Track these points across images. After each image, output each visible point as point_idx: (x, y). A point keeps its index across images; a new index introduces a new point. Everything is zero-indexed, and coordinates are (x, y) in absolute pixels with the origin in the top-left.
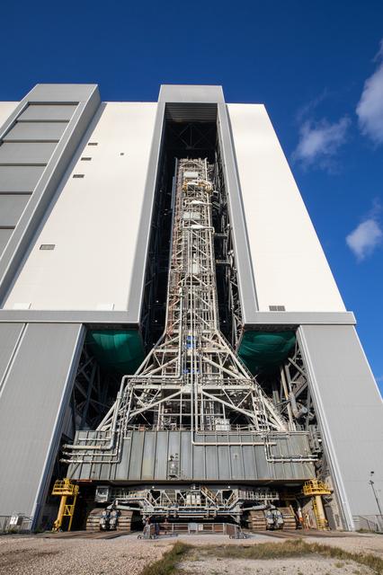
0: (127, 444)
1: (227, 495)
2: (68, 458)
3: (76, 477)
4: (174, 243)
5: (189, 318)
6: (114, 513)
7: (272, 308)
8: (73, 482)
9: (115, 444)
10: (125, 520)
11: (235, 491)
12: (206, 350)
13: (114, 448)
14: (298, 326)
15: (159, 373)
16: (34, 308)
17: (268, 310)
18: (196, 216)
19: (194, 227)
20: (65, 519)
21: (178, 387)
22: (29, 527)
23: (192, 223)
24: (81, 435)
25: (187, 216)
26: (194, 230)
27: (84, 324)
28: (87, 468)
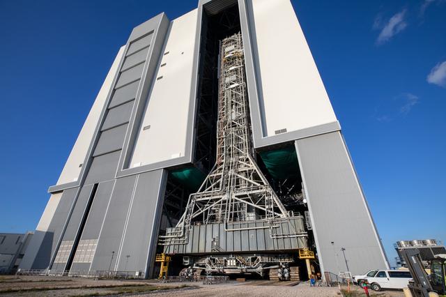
0: (191, 233)
1: (253, 260)
2: (164, 242)
3: (167, 252)
4: (220, 102)
5: (230, 150)
6: (191, 270)
7: (277, 132)
8: (166, 255)
9: (184, 233)
10: (198, 274)
11: (259, 257)
12: (240, 170)
13: (184, 236)
14: (294, 141)
15: (211, 190)
16: (144, 164)
17: (274, 134)
18: (234, 77)
19: (232, 86)
20: (164, 274)
21: (221, 197)
22: (144, 277)
23: (231, 84)
24: (169, 230)
25: (228, 80)
26: (232, 89)
27: (164, 169)
28: (172, 247)
